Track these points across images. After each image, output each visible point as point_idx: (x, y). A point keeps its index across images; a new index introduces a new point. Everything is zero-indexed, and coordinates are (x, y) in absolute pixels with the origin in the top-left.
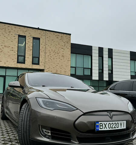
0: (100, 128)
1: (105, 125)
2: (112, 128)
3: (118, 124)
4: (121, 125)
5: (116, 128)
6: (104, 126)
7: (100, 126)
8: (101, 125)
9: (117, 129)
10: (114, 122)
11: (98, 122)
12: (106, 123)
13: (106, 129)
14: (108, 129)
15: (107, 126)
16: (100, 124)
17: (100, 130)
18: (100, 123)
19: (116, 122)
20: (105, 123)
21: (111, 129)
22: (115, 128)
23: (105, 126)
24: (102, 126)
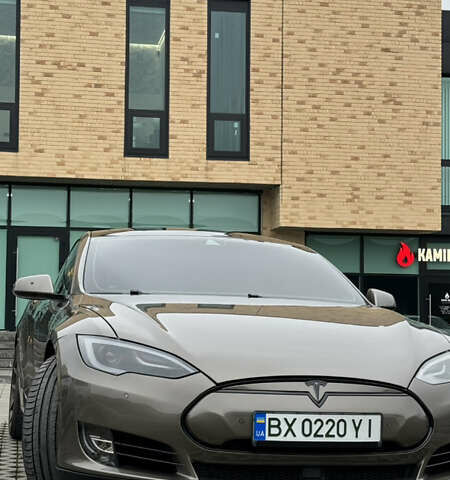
0: (270, 435)
1: (290, 426)
2: (316, 435)
3: (342, 424)
4: (357, 429)
5: (334, 436)
6: (284, 427)
7: (270, 426)
8: (274, 423)
9: (337, 439)
10: (325, 418)
11: (262, 414)
12: (295, 419)
13: (290, 438)
14: (300, 438)
15: (297, 428)
16: (270, 419)
17: (268, 438)
18: (268, 416)
19: (336, 418)
20: (290, 418)
21: (311, 439)
22: (328, 435)
23: (290, 429)
24: (278, 426)
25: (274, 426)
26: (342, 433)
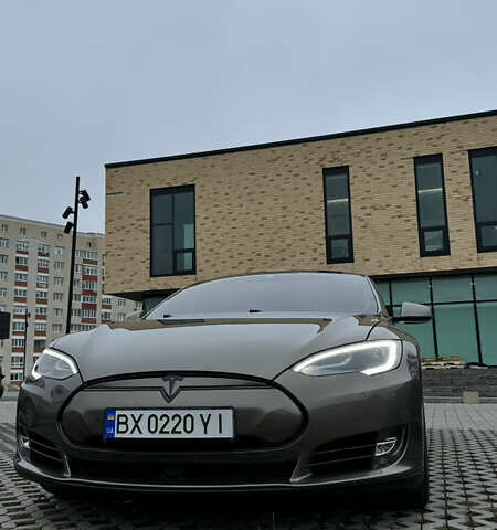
3: (189, 419)
4: (205, 425)
5: (180, 432)
6: (131, 424)
7: (119, 423)
8: (122, 419)
10: (171, 413)
11: (113, 411)
14: (146, 435)
15: (143, 424)
16: (119, 416)
21: (157, 436)
23: (136, 426)
24: (125, 423)
25: (123, 423)
26: (189, 429)
